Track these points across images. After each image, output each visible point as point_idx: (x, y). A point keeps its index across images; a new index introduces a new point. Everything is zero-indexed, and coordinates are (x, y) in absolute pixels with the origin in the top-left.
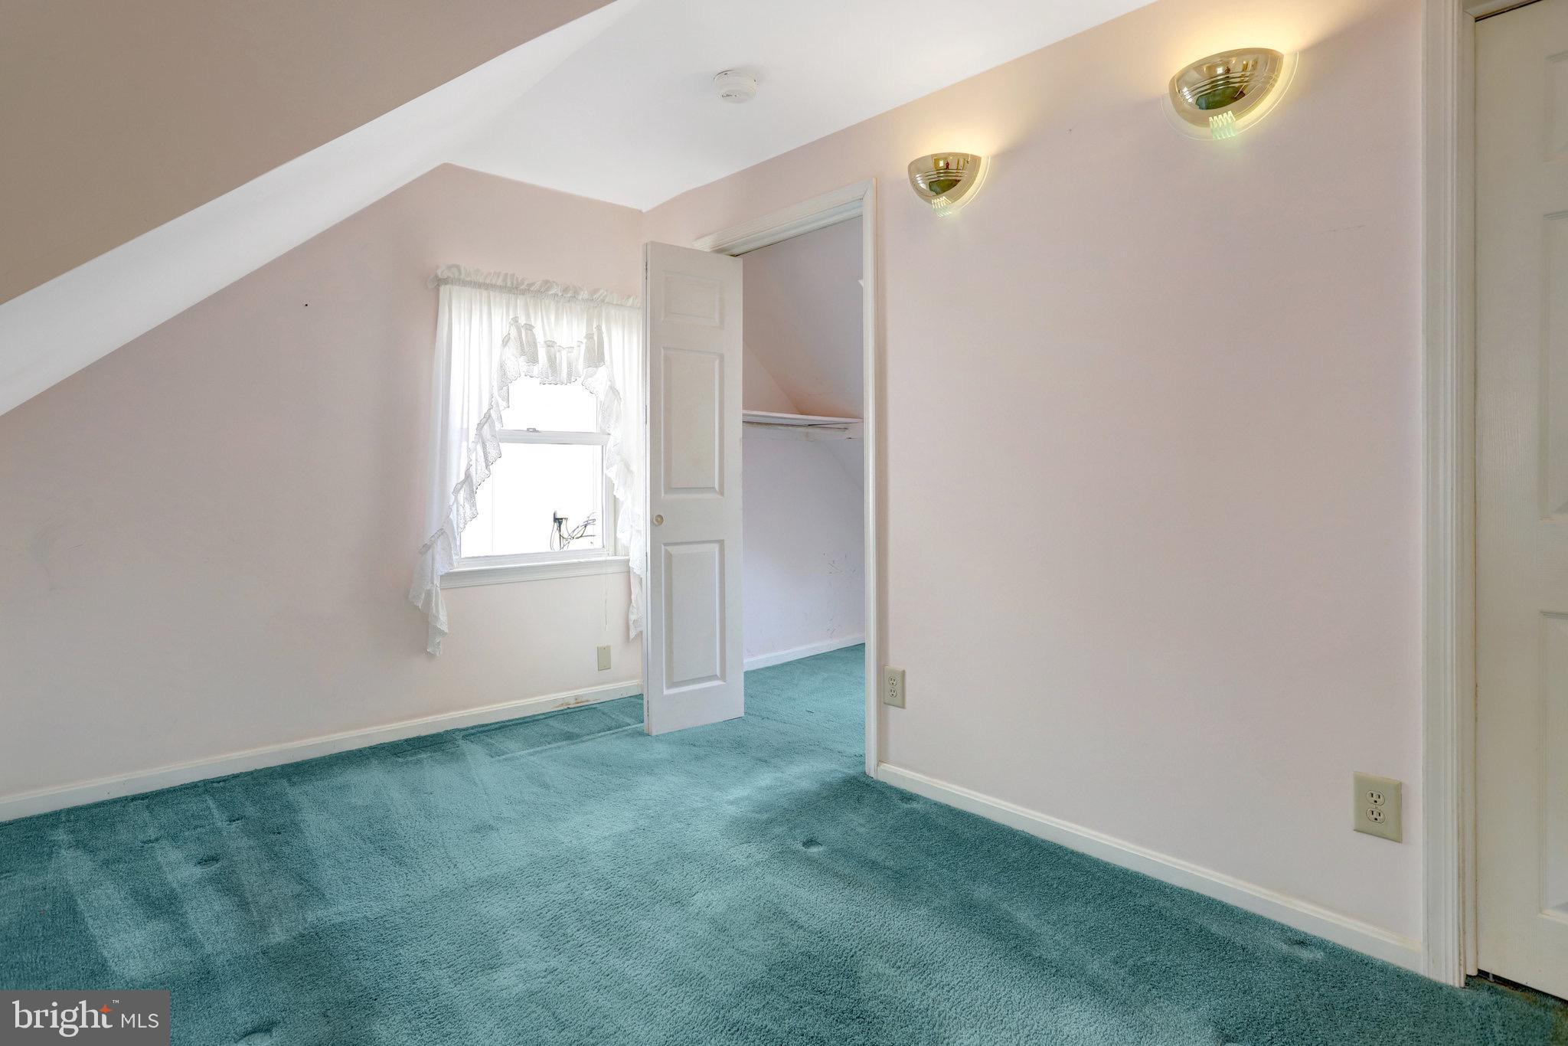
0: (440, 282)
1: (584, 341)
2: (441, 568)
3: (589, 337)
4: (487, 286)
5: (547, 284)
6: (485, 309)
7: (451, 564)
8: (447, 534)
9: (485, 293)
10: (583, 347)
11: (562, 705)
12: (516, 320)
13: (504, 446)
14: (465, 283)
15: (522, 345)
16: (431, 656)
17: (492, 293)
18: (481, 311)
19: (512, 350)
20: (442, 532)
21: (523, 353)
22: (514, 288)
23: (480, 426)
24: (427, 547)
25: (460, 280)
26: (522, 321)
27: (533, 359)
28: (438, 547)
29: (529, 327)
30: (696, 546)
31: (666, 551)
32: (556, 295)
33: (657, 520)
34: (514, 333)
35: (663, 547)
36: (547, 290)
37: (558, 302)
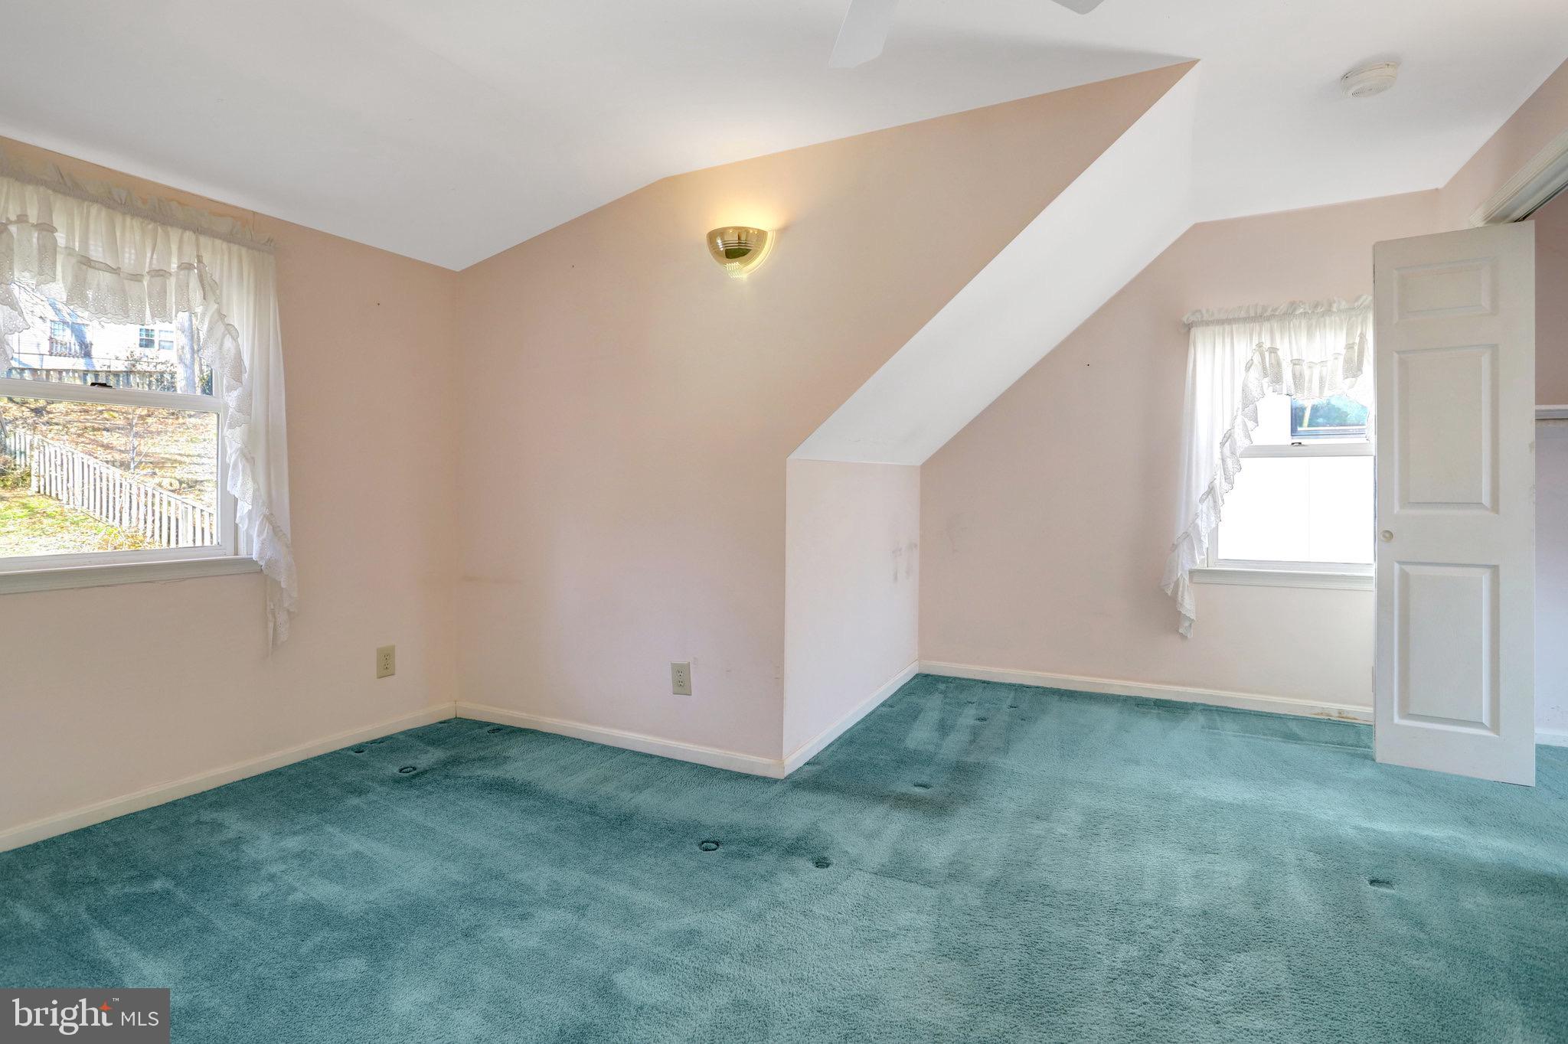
0: (1189, 327)
1: (1344, 352)
2: (1188, 567)
3: (1349, 347)
4: (1229, 321)
5: (1293, 306)
6: (1228, 340)
7: (1194, 562)
8: (1191, 536)
9: (1227, 328)
10: (1341, 359)
11: (1322, 713)
12: (1260, 345)
13: (1244, 462)
14: (1207, 323)
15: (1264, 368)
16: (1184, 637)
17: (1234, 327)
18: (1223, 342)
19: (1255, 373)
20: (1187, 535)
21: (1266, 375)
22: (1257, 317)
23: (1223, 444)
24: (1175, 547)
25: (1203, 321)
26: (1267, 344)
27: (1277, 379)
28: (1184, 547)
29: (1273, 350)
30: (1449, 568)
31: (1402, 570)
32: (1304, 314)
33: (1384, 536)
34: (1257, 359)
35: (1397, 566)
36: (1295, 309)
37: (1310, 319)
